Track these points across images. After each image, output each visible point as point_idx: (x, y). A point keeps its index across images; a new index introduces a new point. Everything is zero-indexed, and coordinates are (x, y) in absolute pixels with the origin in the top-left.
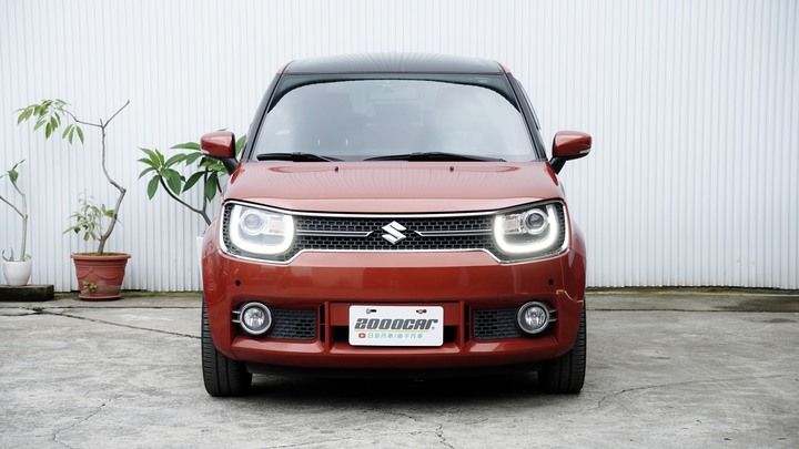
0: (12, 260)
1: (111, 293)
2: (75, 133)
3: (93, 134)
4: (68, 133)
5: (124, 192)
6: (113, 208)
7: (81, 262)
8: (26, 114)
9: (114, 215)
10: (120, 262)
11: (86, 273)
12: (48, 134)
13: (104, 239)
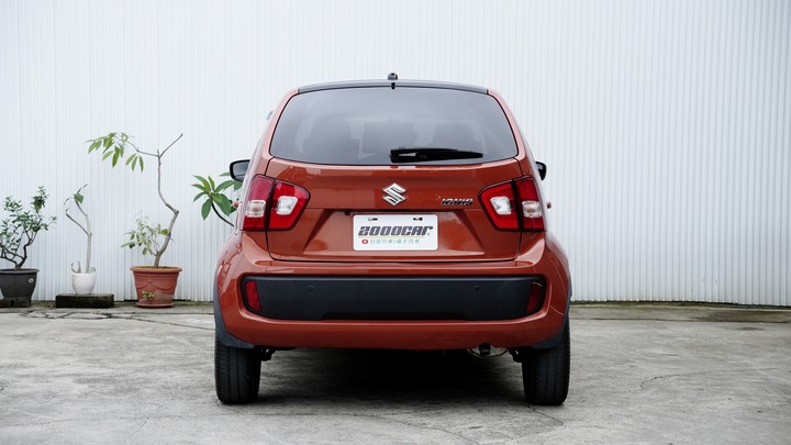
0: (79, 271)
1: (164, 302)
2: (138, 162)
3: (151, 162)
4: (132, 161)
5: (177, 213)
6: (167, 228)
7: (139, 274)
8: (96, 145)
9: (168, 233)
10: (172, 275)
11: (145, 283)
12: (114, 164)
13: (159, 254)
